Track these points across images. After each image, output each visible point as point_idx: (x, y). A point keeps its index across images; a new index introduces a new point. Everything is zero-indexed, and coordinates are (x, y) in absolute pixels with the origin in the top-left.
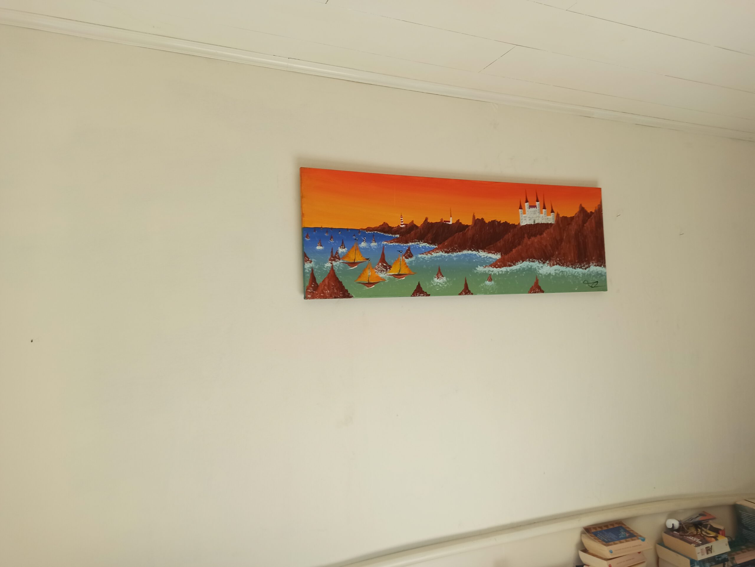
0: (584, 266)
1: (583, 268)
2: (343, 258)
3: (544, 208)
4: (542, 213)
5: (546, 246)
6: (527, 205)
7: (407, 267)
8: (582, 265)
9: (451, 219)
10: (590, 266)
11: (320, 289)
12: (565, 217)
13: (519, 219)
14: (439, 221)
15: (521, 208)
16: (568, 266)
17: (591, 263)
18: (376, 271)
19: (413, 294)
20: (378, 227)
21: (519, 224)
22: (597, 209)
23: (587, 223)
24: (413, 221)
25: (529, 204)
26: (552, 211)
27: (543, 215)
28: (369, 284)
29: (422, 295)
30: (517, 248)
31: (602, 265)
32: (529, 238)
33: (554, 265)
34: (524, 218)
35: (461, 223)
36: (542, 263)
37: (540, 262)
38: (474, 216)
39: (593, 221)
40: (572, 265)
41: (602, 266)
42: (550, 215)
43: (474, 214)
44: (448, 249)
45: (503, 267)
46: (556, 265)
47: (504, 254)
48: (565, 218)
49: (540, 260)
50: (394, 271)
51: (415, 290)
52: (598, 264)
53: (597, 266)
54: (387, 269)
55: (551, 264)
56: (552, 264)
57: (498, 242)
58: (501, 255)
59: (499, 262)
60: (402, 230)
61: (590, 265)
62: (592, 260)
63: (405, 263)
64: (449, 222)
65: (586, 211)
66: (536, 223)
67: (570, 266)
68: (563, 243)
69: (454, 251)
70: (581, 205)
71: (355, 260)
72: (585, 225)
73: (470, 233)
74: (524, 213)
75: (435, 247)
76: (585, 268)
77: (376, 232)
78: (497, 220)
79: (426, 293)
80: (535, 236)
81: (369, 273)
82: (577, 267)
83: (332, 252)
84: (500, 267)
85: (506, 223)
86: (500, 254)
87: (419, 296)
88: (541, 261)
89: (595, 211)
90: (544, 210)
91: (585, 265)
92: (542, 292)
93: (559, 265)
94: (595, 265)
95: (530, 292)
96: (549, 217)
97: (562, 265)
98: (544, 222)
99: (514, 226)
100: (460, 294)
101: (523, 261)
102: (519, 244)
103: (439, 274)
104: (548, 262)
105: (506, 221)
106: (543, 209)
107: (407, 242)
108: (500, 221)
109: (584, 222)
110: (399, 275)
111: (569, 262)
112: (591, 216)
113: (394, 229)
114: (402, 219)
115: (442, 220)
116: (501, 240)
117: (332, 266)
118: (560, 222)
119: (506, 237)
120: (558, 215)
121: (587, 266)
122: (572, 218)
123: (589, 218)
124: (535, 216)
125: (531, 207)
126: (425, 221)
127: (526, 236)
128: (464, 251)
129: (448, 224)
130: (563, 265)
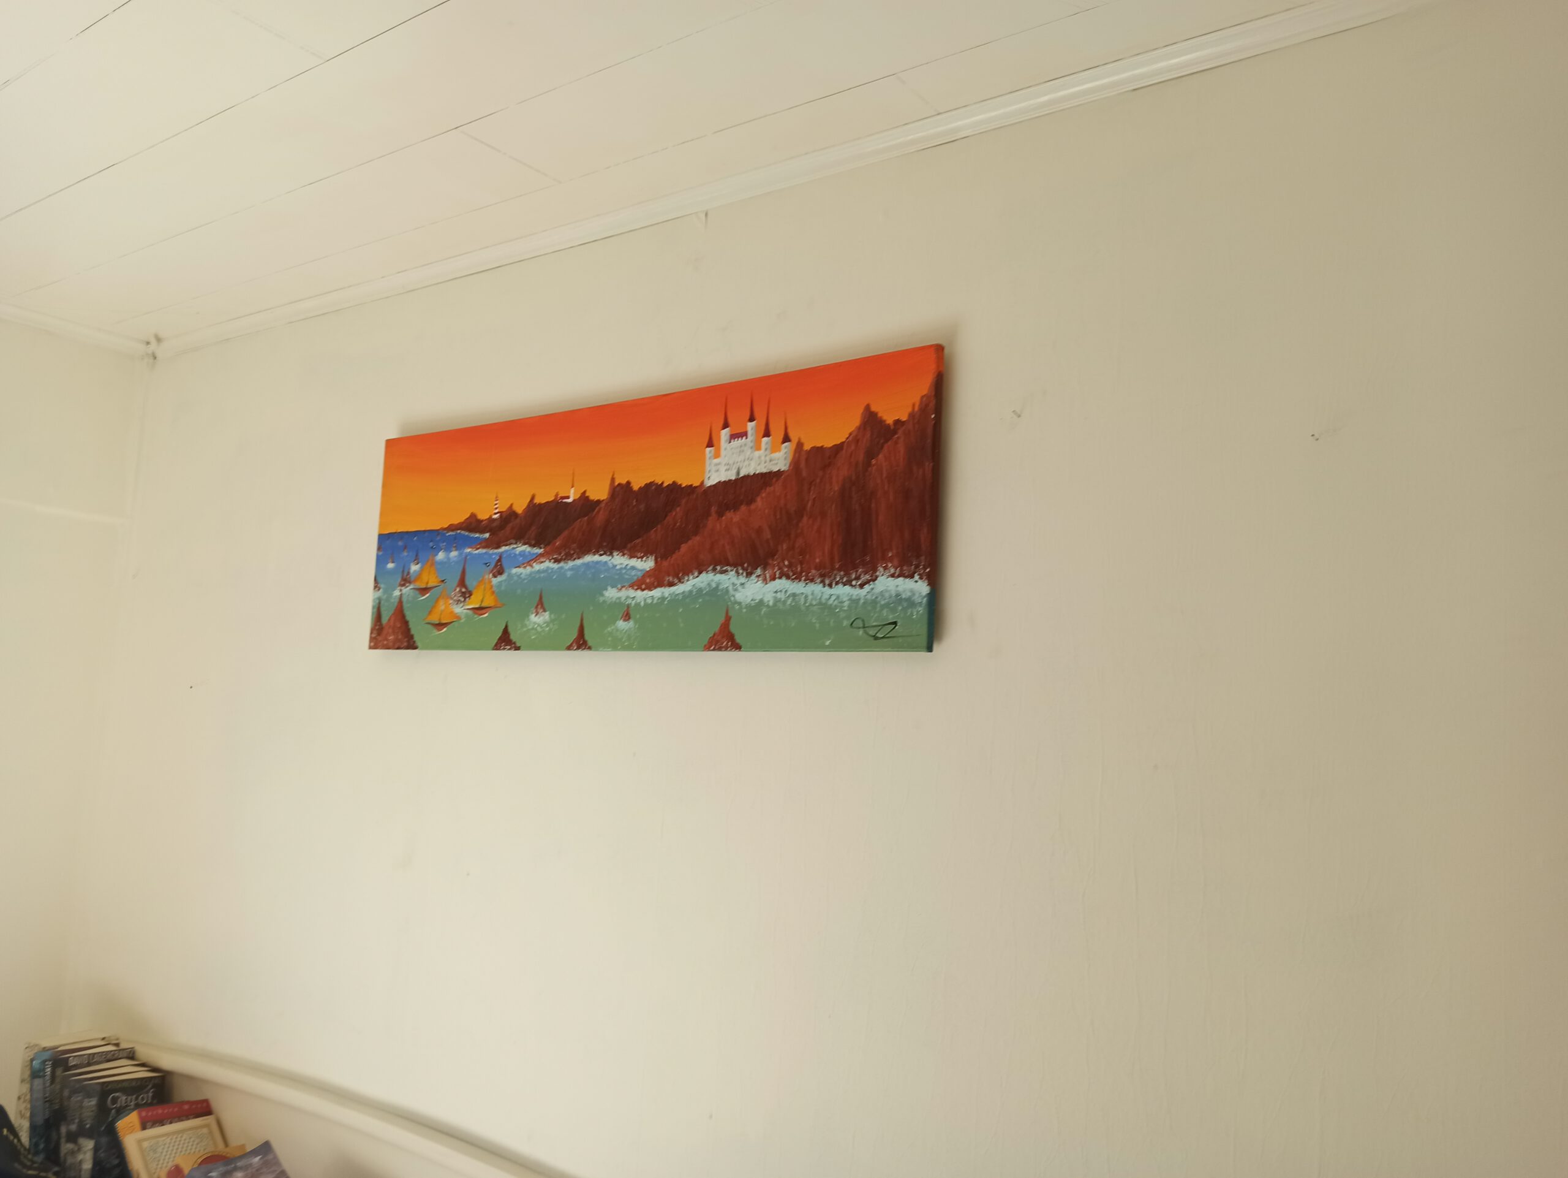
0: (858, 578)
1: (854, 583)
2: (415, 581)
3: (767, 434)
4: (758, 448)
5: (759, 531)
6: (725, 434)
7: (493, 593)
8: (853, 576)
9: (572, 490)
10: (877, 577)
11: (385, 632)
12: (818, 447)
13: (703, 471)
14: (552, 499)
15: (710, 444)
16: (812, 580)
17: (881, 569)
18: (451, 601)
19: (496, 645)
20: (463, 523)
21: (702, 483)
22: (916, 409)
23: (881, 456)
24: (512, 505)
25: (731, 431)
26: (786, 439)
27: (762, 452)
28: (440, 626)
29: (509, 647)
30: (690, 542)
31: (915, 573)
32: (720, 514)
33: (773, 578)
34: (714, 468)
35: (588, 497)
36: (745, 574)
37: (741, 571)
38: (613, 480)
39: (901, 448)
40: (823, 576)
41: (917, 577)
42: (779, 450)
43: (613, 475)
44: (560, 554)
45: (655, 588)
46: (780, 578)
47: (662, 559)
48: (818, 450)
49: (740, 568)
50: (474, 602)
51: (500, 639)
52: (901, 570)
53: (899, 576)
54: (465, 598)
55: (768, 576)
56: (770, 577)
57: (652, 531)
58: (656, 560)
59: (649, 577)
60: (495, 524)
61: (878, 573)
62: (885, 559)
63: (492, 587)
64: (568, 497)
65: (881, 422)
66: (742, 475)
67: (819, 580)
68: (805, 519)
69: (569, 557)
70: (868, 407)
71: (427, 583)
72: (874, 462)
73: (600, 517)
74: (717, 455)
75: (541, 551)
76: (859, 583)
77: (459, 531)
78: (656, 482)
79: (514, 643)
80: (735, 506)
81: (441, 606)
82: (837, 583)
83: (403, 571)
84: (650, 587)
85: (674, 486)
86: (653, 557)
87: (504, 649)
88: (743, 569)
89: (912, 415)
90: (765, 439)
91: (860, 575)
92: (738, 647)
93: (788, 577)
94: (895, 573)
95: (707, 648)
96: (776, 455)
97: (795, 578)
98: (762, 469)
99: (691, 489)
100: (569, 648)
101: (700, 573)
102: (696, 533)
103: (539, 607)
104: (759, 571)
105: (674, 482)
106: (764, 437)
107: (498, 547)
108: (662, 483)
109: (871, 454)
110: (479, 610)
111: (816, 569)
112: (895, 432)
113: (484, 523)
114: (497, 502)
115: (557, 495)
116: (659, 526)
117: (401, 595)
118: (803, 465)
119: (669, 519)
120: (800, 445)
121: (867, 577)
122: (838, 448)
123: (887, 441)
124: (742, 458)
125: (733, 437)
126: (530, 501)
127: (714, 509)
128: (586, 556)
129: (565, 502)
130: (798, 578)
